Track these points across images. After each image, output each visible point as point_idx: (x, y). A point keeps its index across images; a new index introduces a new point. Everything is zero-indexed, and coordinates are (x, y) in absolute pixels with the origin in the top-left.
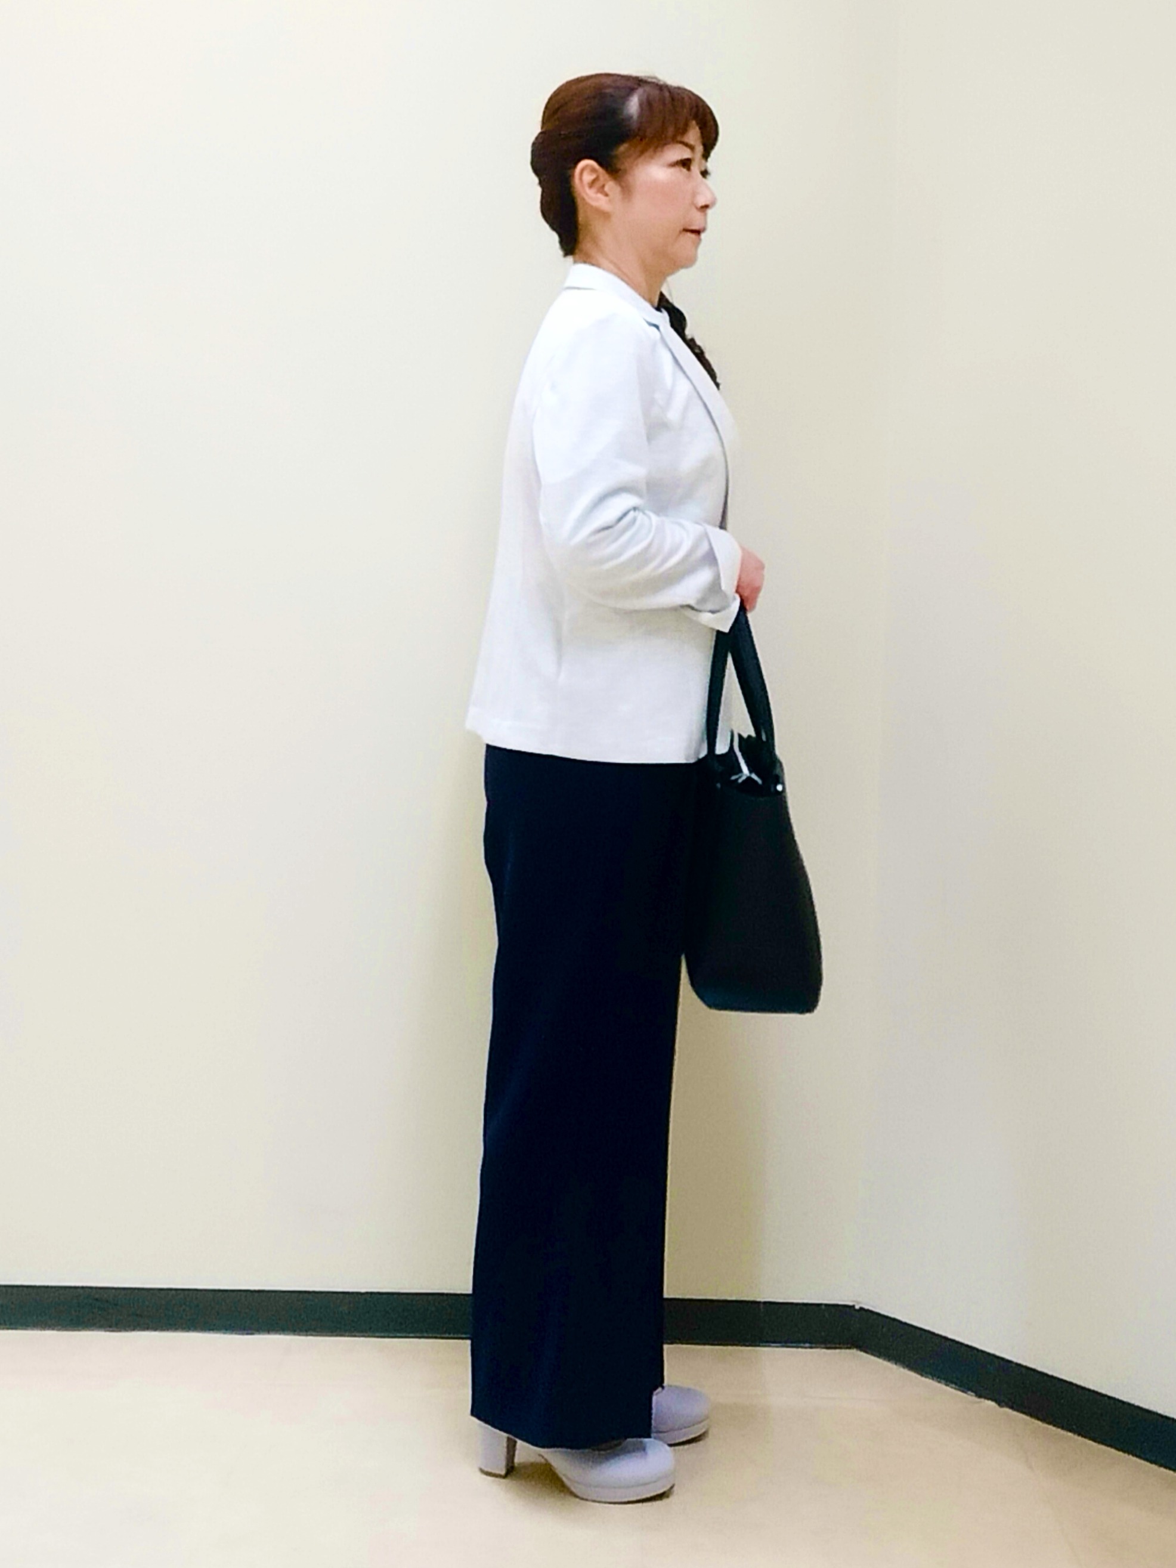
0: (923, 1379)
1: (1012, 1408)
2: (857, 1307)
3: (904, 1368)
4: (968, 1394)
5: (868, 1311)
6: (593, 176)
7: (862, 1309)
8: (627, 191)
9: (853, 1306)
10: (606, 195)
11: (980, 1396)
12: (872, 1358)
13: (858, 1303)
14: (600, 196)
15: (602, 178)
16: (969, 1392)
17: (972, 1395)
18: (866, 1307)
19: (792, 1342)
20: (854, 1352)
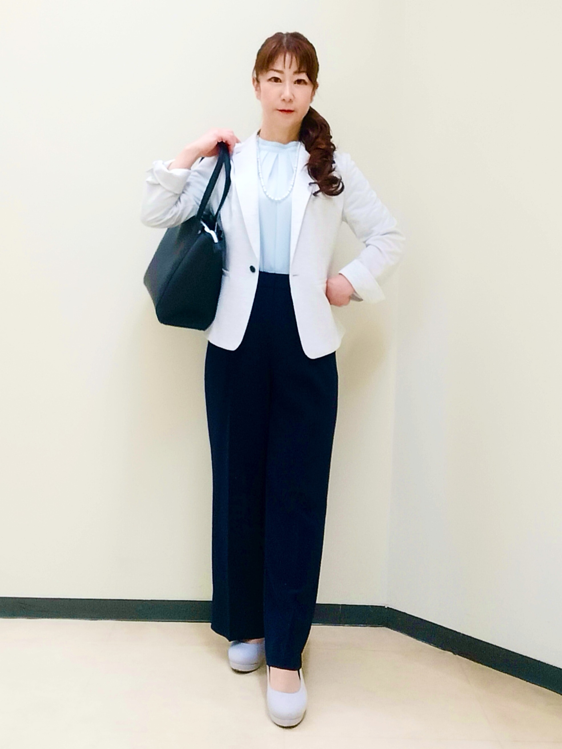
0: (418, 642)
1: (459, 655)
2: (386, 607)
4: (440, 649)
5: (391, 609)
7: (388, 608)
9: (384, 607)
11: (445, 649)
12: (392, 631)
13: (387, 605)
18: (390, 607)
20: (385, 628)
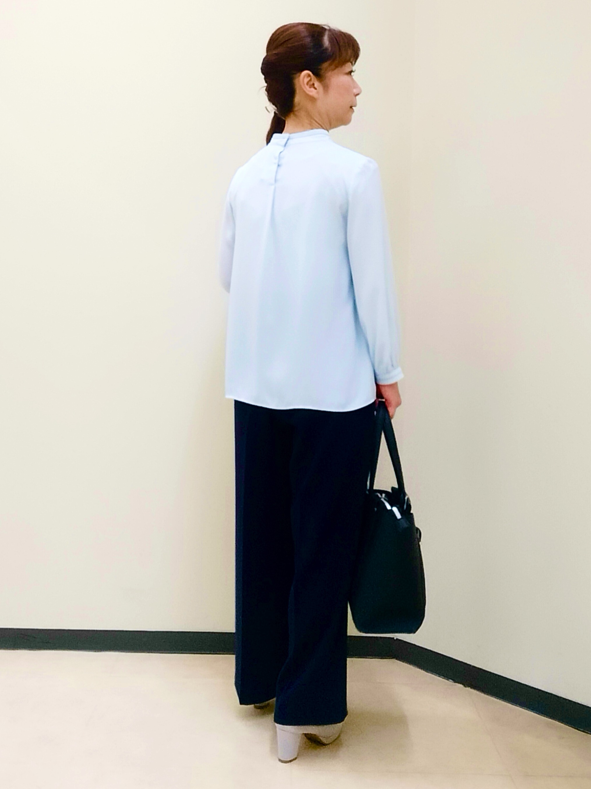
0: (427, 673)
1: (471, 687)
2: (395, 638)
3: (418, 668)
4: (449, 681)
5: (400, 640)
6: (309, 78)
7: (397, 639)
8: (326, 88)
9: (393, 638)
10: (316, 89)
11: (455, 681)
14: (313, 89)
15: (312, 79)
16: (450, 680)
17: (451, 682)
19: (368, 656)
20: (394, 660)
